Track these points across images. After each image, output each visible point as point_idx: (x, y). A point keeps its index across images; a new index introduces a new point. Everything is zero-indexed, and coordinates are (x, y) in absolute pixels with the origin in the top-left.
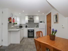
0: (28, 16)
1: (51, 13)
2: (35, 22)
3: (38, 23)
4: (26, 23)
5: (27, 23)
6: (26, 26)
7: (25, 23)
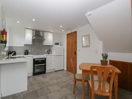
0: (33, 30)
1: (76, 32)
2: (46, 43)
3: (50, 46)
4: (25, 45)
5: (27, 45)
6: (27, 51)
7: (23, 46)
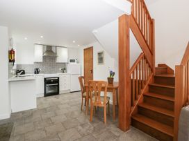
0: (44, 45)
1: (92, 47)
2: (59, 60)
3: (65, 63)
6: (37, 69)
